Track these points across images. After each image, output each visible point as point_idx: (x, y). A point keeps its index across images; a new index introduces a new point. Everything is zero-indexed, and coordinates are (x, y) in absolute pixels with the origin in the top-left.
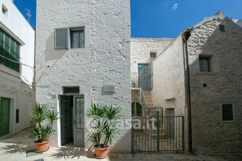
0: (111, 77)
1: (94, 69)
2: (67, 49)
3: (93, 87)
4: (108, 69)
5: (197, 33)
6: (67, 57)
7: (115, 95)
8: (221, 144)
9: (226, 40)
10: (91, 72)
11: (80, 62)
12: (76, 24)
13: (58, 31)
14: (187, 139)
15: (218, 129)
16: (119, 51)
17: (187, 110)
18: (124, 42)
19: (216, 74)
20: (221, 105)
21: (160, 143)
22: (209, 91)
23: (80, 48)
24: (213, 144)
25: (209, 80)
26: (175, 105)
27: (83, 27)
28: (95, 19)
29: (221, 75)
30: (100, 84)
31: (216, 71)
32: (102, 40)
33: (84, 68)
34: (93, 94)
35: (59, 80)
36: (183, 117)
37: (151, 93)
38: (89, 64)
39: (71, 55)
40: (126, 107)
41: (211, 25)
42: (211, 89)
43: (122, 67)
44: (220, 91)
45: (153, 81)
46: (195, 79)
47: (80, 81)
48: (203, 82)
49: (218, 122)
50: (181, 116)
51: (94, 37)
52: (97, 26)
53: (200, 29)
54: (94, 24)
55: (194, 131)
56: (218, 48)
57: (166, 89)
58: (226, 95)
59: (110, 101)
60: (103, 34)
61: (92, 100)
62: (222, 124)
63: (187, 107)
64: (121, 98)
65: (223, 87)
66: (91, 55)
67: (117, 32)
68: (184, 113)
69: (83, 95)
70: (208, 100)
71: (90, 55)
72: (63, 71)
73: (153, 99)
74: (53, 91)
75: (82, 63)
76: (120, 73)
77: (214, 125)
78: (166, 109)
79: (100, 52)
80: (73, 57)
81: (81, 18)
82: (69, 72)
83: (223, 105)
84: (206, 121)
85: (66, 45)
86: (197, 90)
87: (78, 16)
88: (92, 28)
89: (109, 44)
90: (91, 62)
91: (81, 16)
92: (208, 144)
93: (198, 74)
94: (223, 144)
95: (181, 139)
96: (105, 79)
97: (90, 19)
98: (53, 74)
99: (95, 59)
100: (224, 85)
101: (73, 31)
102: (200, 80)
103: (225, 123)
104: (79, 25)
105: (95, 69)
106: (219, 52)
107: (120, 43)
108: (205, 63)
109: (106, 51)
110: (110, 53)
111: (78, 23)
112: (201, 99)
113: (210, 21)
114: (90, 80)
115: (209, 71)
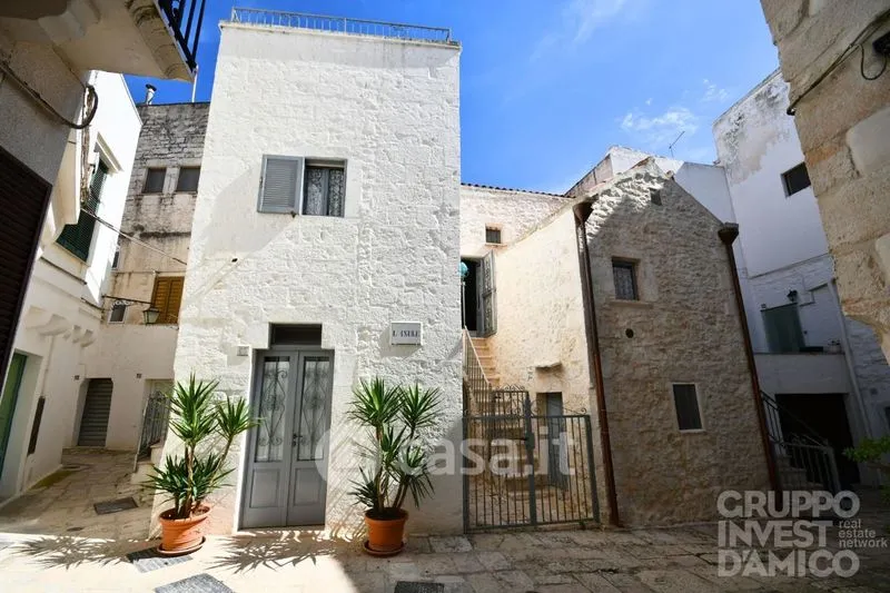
0: (409, 303)
1: (365, 278)
2: (294, 215)
3: (360, 330)
4: (403, 280)
5: (605, 205)
6: (290, 238)
7: (419, 355)
8: (681, 496)
9: (664, 224)
10: (359, 283)
11: (328, 256)
12: (324, 151)
13: (271, 161)
14: (604, 483)
15: (672, 453)
16: (431, 233)
17: (595, 398)
18: (443, 211)
19: (651, 306)
20: (670, 385)
21: (538, 502)
22: (640, 349)
23: (328, 214)
24: (665, 498)
25: (639, 319)
26: (562, 382)
27: (343, 162)
28: (375, 144)
29: (663, 310)
30: (380, 320)
31: (652, 299)
32: (391, 200)
33: (340, 272)
34: (359, 348)
35: (261, 305)
36: (587, 418)
37: (489, 345)
38: (353, 262)
39: (304, 234)
40: (449, 388)
41: (633, 187)
42: (644, 343)
43: (440, 277)
44: (663, 351)
45: (496, 310)
46: (606, 316)
47: (324, 308)
48: (624, 324)
49: (669, 433)
50: (582, 416)
51: (370, 192)
52: (378, 164)
53: (610, 195)
54: (373, 157)
55: (617, 459)
56: (649, 244)
57: (537, 336)
58: (678, 360)
59: (407, 371)
60: (393, 187)
61: (357, 368)
62: (678, 439)
63: (595, 391)
64: (437, 361)
65: (669, 339)
66: (360, 239)
67: (429, 186)
68: (588, 407)
69: (332, 352)
70: (642, 373)
71: (357, 238)
72: (275, 277)
73: (497, 365)
74: (239, 336)
75: (335, 258)
76: (433, 291)
77: (661, 441)
78: (539, 394)
79: (384, 231)
80: (308, 239)
81: (338, 138)
82: (295, 282)
83: (674, 386)
84: (641, 430)
85: (292, 203)
86: (615, 345)
87: (331, 130)
88: (364, 168)
89: (408, 213)
90: (359, 258)
91: (338, 132)
92: (654, 498)
93: (612, 304)
94: (686, 496)
95: (588, 484)
96: (395, 306)
97: (362, 142)
98: (246, 285)
99: (370, 249)
100: (671, 334)
101: (312, 168)
102: (617, 320)
103: (685, 435)
104: (331, 155)
105: (370, 278)
106: (654, 253)
107: (436, 213)
108: (625, 277)
109: (399, 231)
110: (408, 236)
111: (329, 148)
112: (625, 370)
113: (630, 179)
114: (355, 308)
115: (636, 296)
